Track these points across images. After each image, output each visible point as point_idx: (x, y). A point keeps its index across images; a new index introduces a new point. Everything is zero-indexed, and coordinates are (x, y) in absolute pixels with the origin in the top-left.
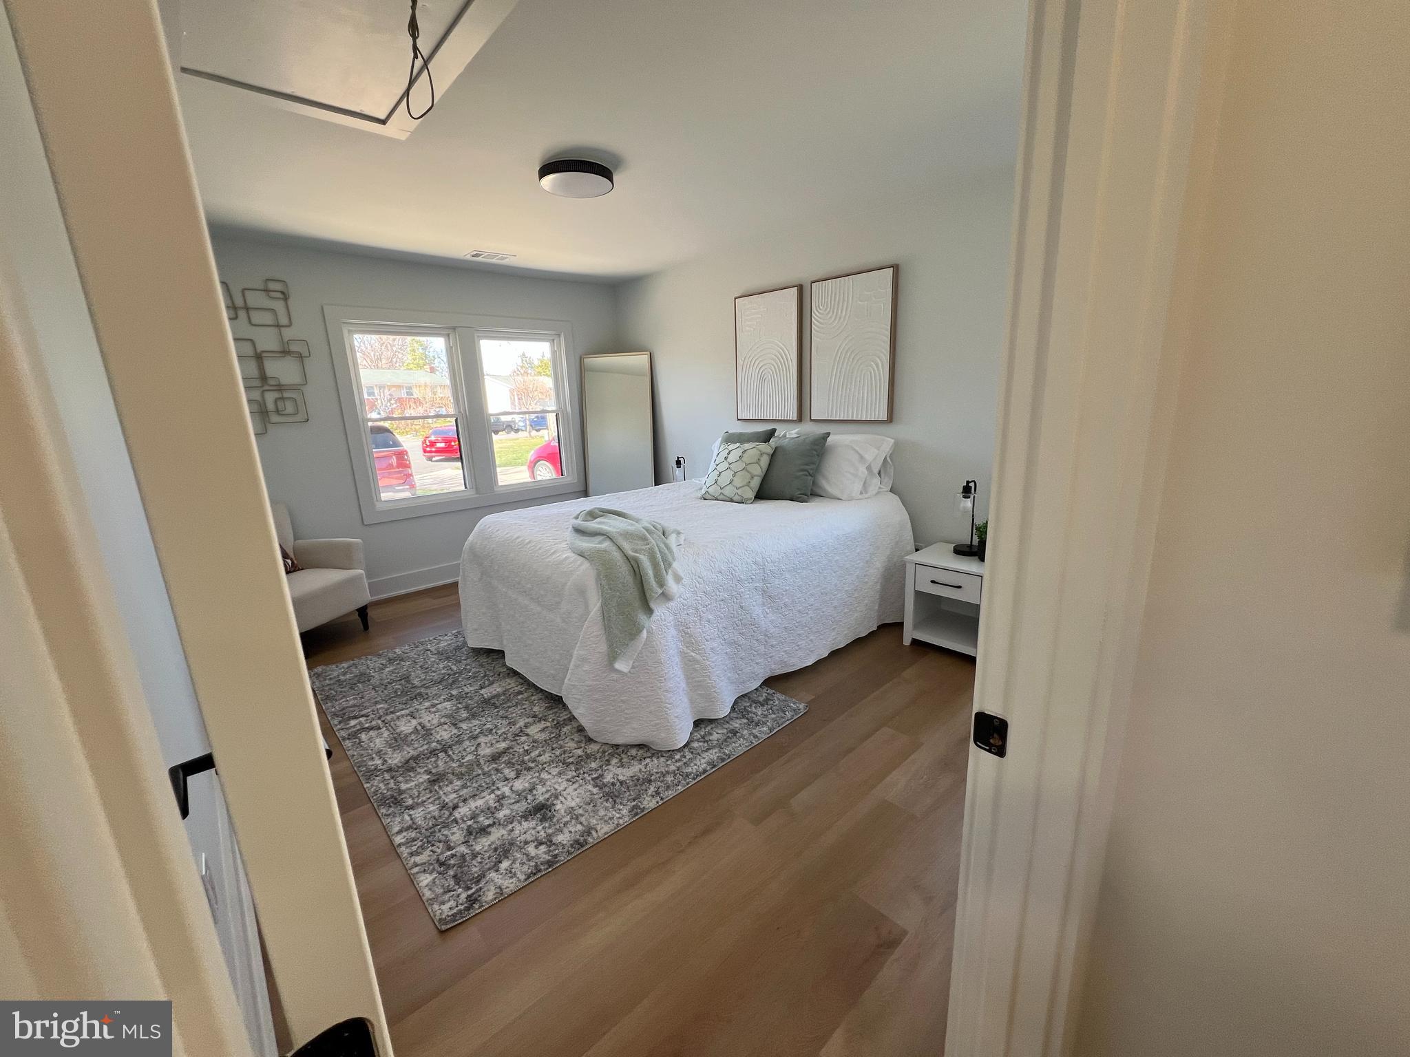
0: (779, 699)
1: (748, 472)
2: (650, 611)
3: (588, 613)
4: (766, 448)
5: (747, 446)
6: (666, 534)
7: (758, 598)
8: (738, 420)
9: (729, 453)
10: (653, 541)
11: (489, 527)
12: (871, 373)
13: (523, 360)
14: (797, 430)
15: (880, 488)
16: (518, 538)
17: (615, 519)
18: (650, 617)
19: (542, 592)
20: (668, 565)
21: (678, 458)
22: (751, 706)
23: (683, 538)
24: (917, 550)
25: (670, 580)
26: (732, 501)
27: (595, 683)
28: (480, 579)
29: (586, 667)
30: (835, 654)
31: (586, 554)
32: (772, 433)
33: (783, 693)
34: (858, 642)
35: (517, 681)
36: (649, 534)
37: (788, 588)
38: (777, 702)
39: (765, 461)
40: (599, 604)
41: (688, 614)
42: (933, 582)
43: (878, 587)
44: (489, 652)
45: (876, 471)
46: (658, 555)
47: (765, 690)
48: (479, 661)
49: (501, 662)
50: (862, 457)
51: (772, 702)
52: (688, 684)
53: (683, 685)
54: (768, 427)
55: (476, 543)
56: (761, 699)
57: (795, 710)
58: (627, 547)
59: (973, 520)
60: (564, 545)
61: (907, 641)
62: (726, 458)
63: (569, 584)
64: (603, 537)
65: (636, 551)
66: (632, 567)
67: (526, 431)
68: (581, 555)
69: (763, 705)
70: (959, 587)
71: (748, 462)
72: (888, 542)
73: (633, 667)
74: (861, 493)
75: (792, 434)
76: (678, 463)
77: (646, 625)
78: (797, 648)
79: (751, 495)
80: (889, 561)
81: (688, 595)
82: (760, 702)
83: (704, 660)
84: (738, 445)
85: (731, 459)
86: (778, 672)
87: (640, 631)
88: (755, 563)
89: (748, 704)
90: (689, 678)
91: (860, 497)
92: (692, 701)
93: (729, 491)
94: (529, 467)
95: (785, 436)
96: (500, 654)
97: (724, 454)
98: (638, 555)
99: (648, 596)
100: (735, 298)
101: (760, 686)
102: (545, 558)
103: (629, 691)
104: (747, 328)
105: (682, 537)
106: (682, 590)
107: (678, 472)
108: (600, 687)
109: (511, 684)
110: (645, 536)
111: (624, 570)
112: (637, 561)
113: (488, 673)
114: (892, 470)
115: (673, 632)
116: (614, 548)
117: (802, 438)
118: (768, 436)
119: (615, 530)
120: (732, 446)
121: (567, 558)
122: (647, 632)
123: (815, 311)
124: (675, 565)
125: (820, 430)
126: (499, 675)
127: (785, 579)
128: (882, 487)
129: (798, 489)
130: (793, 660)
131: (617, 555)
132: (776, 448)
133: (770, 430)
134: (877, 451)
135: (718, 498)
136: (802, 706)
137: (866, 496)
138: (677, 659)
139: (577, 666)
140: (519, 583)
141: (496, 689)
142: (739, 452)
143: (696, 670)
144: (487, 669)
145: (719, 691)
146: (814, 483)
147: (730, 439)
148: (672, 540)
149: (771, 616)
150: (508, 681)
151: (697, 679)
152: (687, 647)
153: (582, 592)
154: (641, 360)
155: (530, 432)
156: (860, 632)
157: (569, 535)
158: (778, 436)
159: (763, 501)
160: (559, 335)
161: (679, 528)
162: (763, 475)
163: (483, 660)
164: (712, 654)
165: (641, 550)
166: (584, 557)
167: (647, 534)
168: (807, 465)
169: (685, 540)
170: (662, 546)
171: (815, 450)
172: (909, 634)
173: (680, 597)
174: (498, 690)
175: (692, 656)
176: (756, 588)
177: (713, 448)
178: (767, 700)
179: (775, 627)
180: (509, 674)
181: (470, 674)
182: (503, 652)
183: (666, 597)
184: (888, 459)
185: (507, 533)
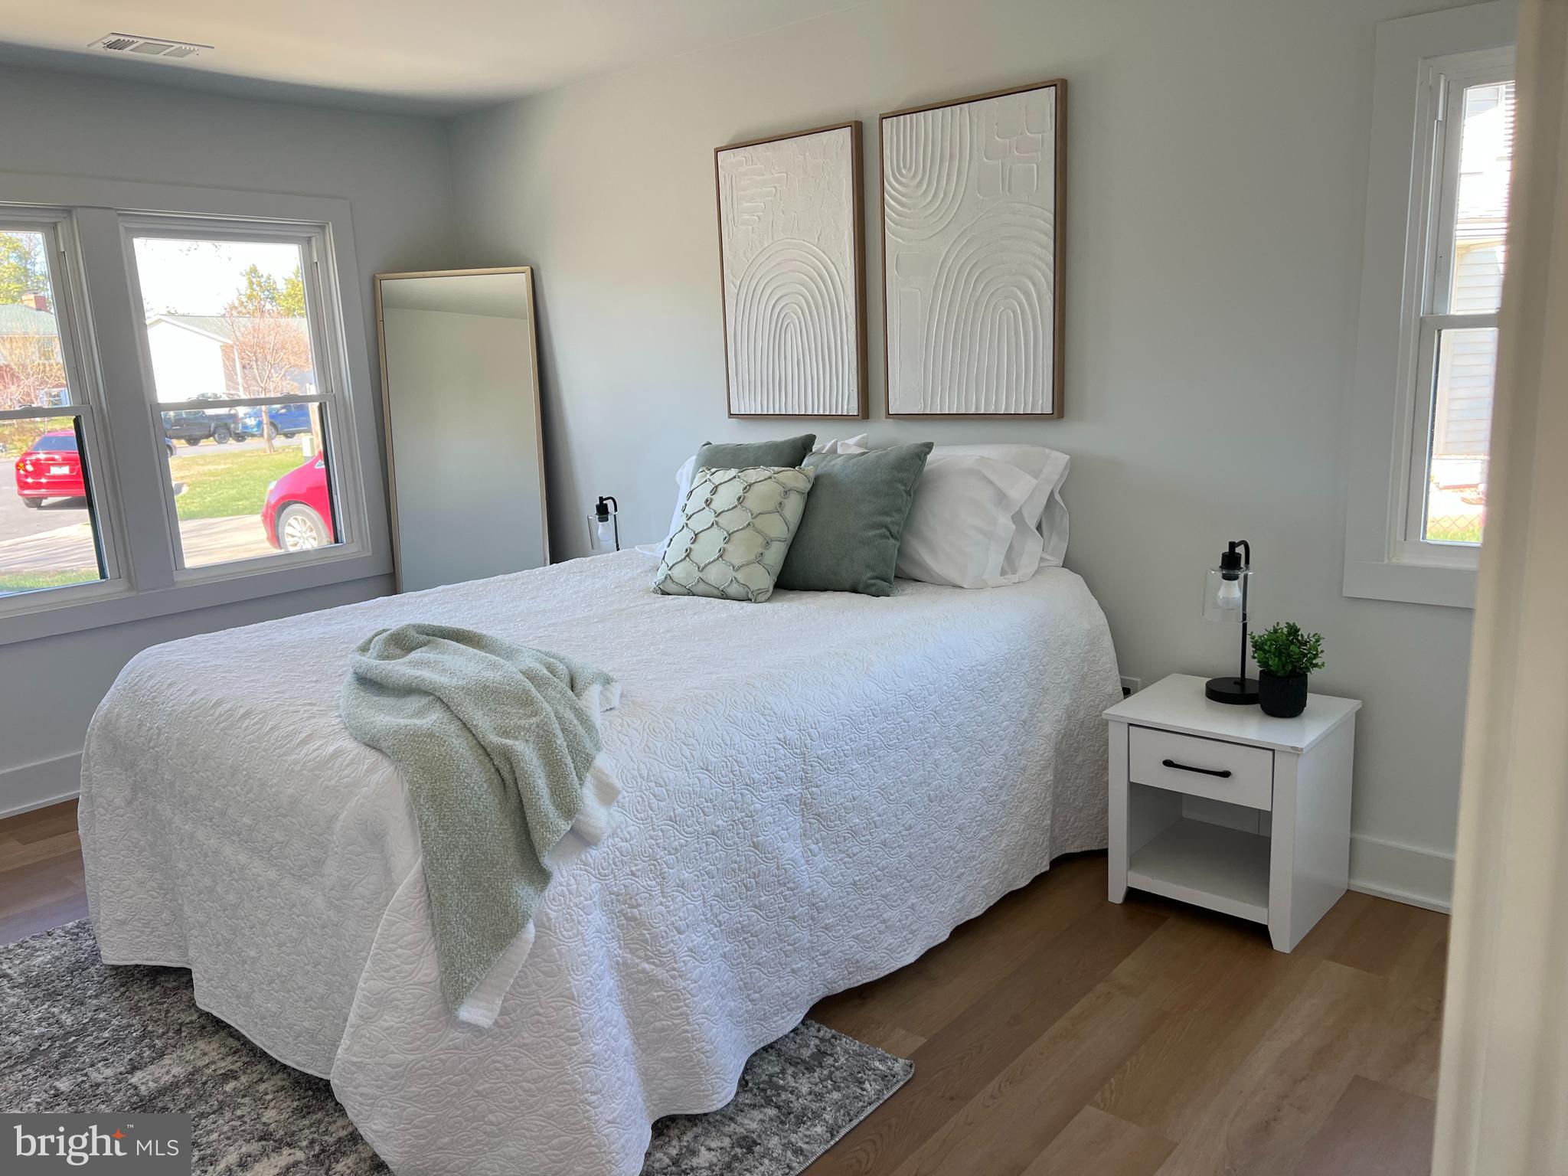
0: (846, 1052)
1: (759, 532)
2: (540, 876)
3: (391, 887)
4: (796, 479)
5: (752, 475)
6: (579, 685)
7: (795, 822)
8: (731, 415)
9: (714, 491)
10: (546, 705)
11: (151, 677)
12: (1015, 313)
13: (251, 283)
14: (859, 437)
15: (1042, 559)
16: (218, 703)
17: (455, 652)
18: (543, 890)
19: (279, 836)
20: (584, 762)
21: (601, 499)
22: (783, 1071)
23: (619, 693)
24: (1127, 692)
25: (588, 796)
26: (724, 596)
27: (411, 1057)
28: (129, 803)
29: (389, 1020)
30: (963, 931)
31: (384, 745)
32: (805, 446)
33: (856, 1035)
34: (1011, 902)
35: (225, 1045)
36: (538, 687)
37: (857, 793)
38: (842, 1060)
39: (794, 507)
40: (417, 867)
41: (633, 874)
42: (1168, 763)
43: (1049, 777)
44: (155, 974)
45: (1032, 524)
46: (561, 741)
47: (813, 1031)
48: (129, 998)
49: (185, 998)
50: (1001, 497)
51: (830, 1061)
52: (637, 1039)
53: (626, 1042)
54: (796, 432)
55: (119, 716)
56: (806, 1053)
57: (884, 1077)
58: (483, 722)
59: (1245, 626)
60: (333, 720)
61: (1116, 895)
62: (708, 502)
63: (342, 817)
64: (424, 700)
65: (506, 734)
66: (497, 770)
67: (262, 435)
68: (373, 744)
69: (810, 1069)
70: (1226, 774)
71: (756, 511)
72: (1066, 678)
73: (504, 1012)
74: (1003, 573)
75: (849, 446)
76: (602, 511)
77: (534, 910)
78: (882, 927)
79: (767, 582)
80: (1069, 718)
81: (631, 829)
82: (804, 1061)
83: (673, 977)
84: (733, 472)
85: (719, 503)
86: (841, 987)
87: (515, 927)
88: (785, 743)
89: (777, 1069)
90: (638, 1024)
91: (1002, 580)
92: (647, 1077)
93: (716, 575)
94: (265, 516)
95: (833, 451)
96: (183, 976)
97: (704, 492)
98: (509, 742)
99: (536, 837)
100: (717, 151)
101: (803, 1022)
102: (284, 754)
103: (497, 1069)
104: (746, 216)
105: (616, 689)
106: (618, 817)
107: (603, 530)
108: (424, 1067)
109: (208, 1053)
110: (526, 692)
111: (477, 779)
112: (508, 755)
113: (150, 1028)
114: (1066, 521)
115: (598, 918)
116: (453, 728)
117: (872, 455)
118: (798, 452)
119: (454, 682)
120: (721, 476)
121: (337, 754)
122: (536, 926)
123: (892, 180)
124: (601, 761)
125: (912, 436)
126: (179, 1031)
127: (851, 773)
128: (1047, 557)
129: (868, 566)
130: (873, 956)
131: (460, 745)
132: (817, 478)
133: (801, 438)
134: (1035, 482)
135: (694, 590)
136: (899, 1066)
137: (1015, 578)
138: (609, 982)
139: (366, 1019)
140: (223, 814)
141: (170, 1069)
142: (737, 488)
143: (653, 1002)
144: (151, 1019)
145: (708, 1048)
146: (901, 553)
147: (717, 458)
148: (593, 699)
149: (822, 861)
150: (201, 1044)
151: (658, 1024)
152: (633, 952)
153: (375, 837)
154: (512, 283)
155: (270, 439)
156: (1015, 879)
157: (343, 689)
158: (818, 452)
159: (792, 595)
160: (323, 228)
161: (607, 669)
162: (789, 537)
163: (141, 994)
164: (691, 963)
165: (520, 728)
166: (380, 750)
167: (533, 689)
168: (887, 514)
169: (622, 696)
170: (568, 714)
171: (901, 481)
172: (1121, 878)
173: (614, 834)
174: (176, 1070)
175: (644, 971)
176: (787, 800)
177: (678, 479)
178: (820, 1054)
179: (832, 884)
180: (203, 1027)
181: (106, 1034)
182: (189, 972)
183: (581, 838)
184: (1058, 497)
185: (194, 693)
